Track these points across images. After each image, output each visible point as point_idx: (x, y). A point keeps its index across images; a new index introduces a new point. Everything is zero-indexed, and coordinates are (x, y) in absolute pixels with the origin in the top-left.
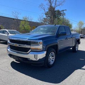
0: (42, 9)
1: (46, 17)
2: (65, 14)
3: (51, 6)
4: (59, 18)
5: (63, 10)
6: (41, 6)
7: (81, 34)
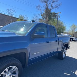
0: (39, 10)
1: (42, 18)
2: (59, 16)
3: (47, 8)
4: (53, 20)
5: (58, 13)
6: (38, 7)
7: (74, 37)
